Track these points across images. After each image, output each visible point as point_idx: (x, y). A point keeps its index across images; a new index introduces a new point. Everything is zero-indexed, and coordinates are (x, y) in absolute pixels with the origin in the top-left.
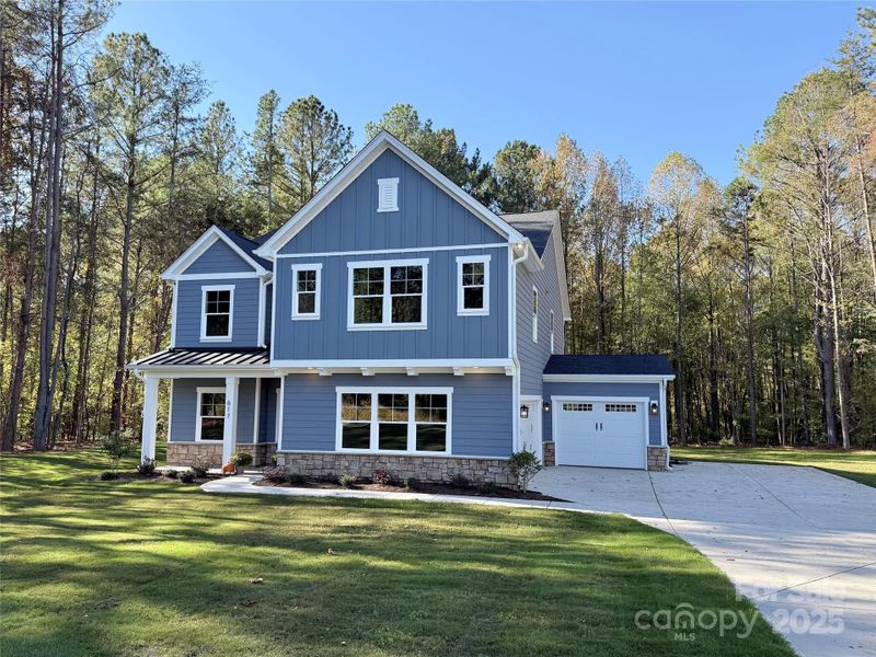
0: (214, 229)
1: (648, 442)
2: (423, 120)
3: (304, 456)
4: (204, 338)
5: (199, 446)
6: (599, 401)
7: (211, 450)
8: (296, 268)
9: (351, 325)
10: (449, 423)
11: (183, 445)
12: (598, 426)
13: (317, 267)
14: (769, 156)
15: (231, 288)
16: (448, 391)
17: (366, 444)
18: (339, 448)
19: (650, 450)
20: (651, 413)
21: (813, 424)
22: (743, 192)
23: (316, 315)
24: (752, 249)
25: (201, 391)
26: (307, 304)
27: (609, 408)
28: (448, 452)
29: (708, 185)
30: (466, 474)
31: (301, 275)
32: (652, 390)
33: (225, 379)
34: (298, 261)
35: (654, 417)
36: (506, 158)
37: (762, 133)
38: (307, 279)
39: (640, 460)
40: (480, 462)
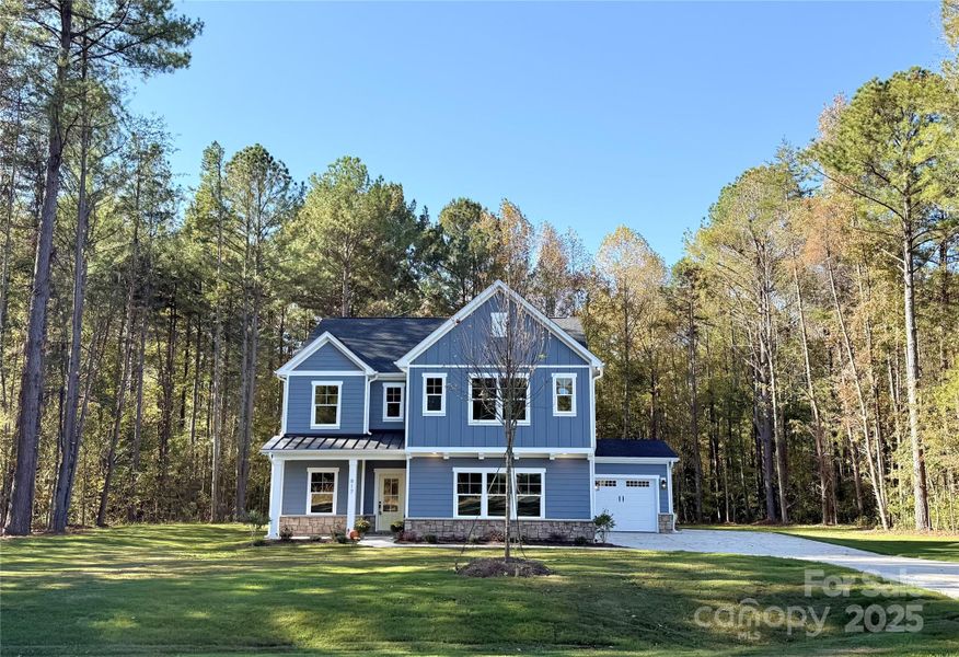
0: (327, 334)
1: (659, 512)
2: (374, 177)
3: (427, 522)
4: (314, 426)
5: (310, 518)
6: (621, 478)
7: (321, 521)
8: (426, 376)
9: (471, 421)
10: (542, 496)
11: (294, 518)
12: (621, 499)
13: (443, 376)
14: (715, 242)
15: (339, 384)
16: (542, 471)
17: (478, 513)
18: (456, 516)
19: (661, 517)
20: (661, 488)
21: (751, 500)
22: (689, 273)
23: (442, 412)
24: (695, 327)
25: (311, 471)
26: (434, 404)
27: (630, 484)
28: (542, 516)
29: (655, 260)
30: (558, 532)
31: (430, 381)
32: (661, 469)
33: (348, 461)
34: (426, 370)
35: (663, 490)
36: (453, 217)
37: (708, 220)
38: (435, 385)
39: (653, 525)
40: (567, 523)
